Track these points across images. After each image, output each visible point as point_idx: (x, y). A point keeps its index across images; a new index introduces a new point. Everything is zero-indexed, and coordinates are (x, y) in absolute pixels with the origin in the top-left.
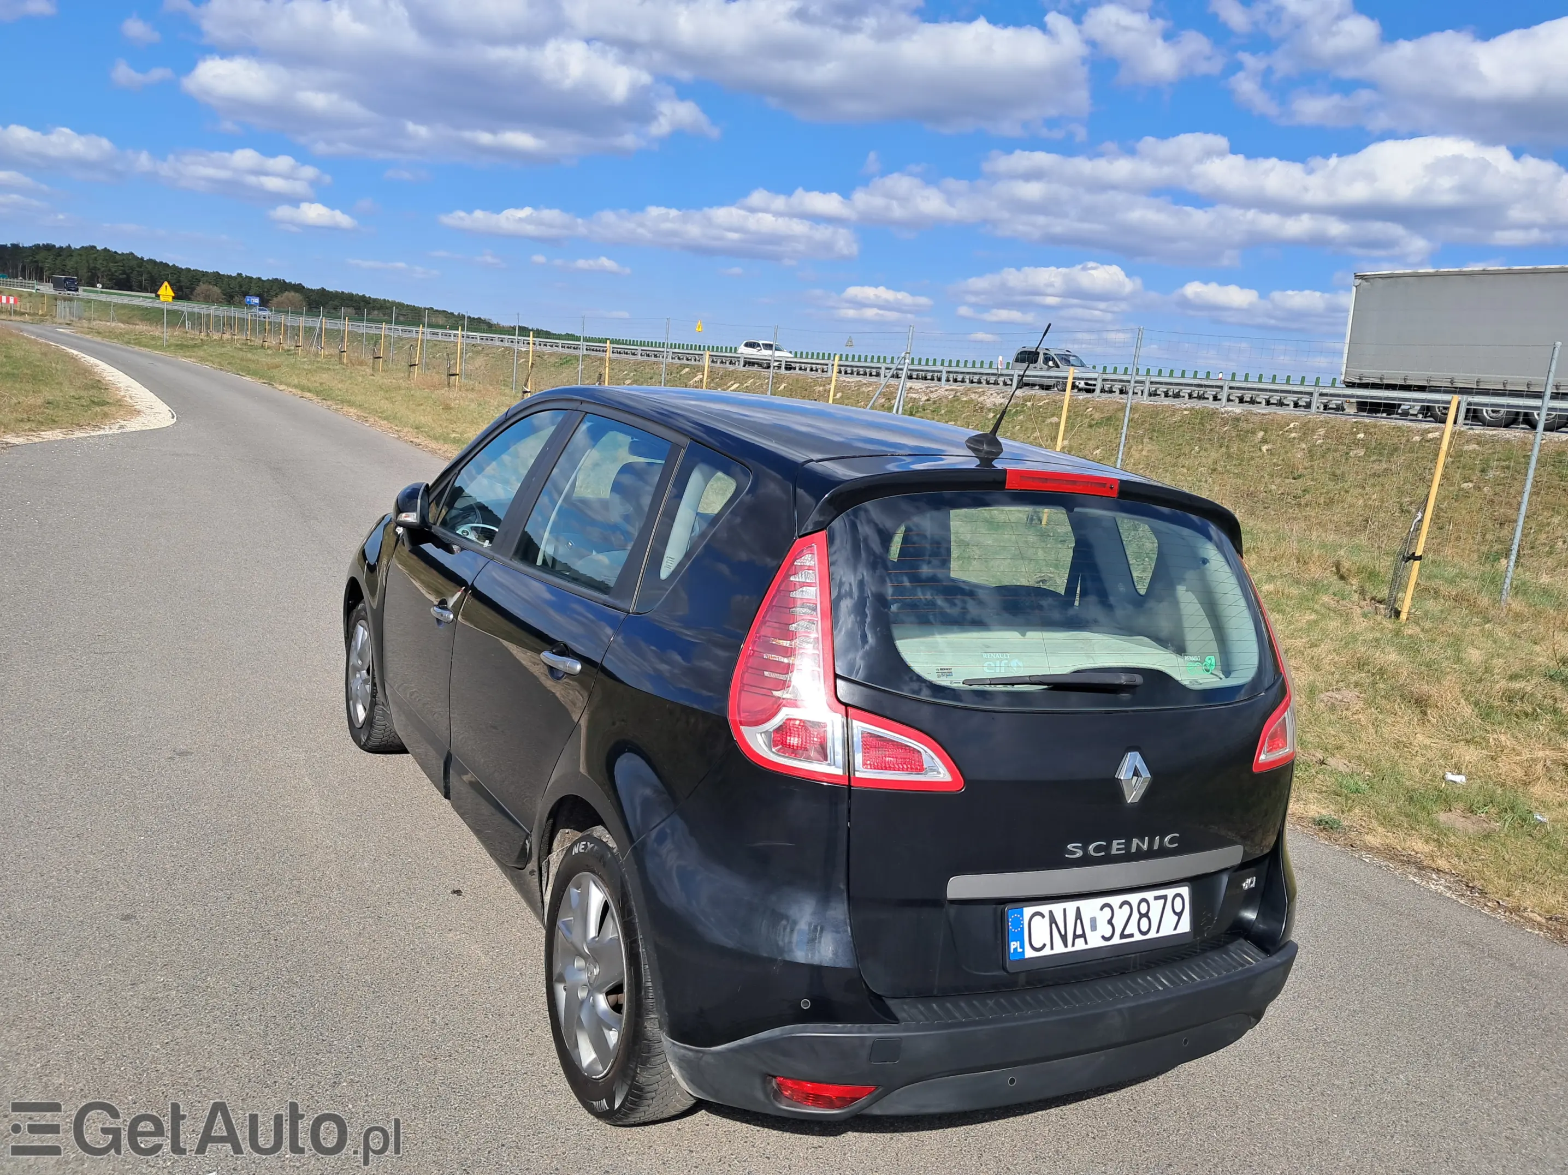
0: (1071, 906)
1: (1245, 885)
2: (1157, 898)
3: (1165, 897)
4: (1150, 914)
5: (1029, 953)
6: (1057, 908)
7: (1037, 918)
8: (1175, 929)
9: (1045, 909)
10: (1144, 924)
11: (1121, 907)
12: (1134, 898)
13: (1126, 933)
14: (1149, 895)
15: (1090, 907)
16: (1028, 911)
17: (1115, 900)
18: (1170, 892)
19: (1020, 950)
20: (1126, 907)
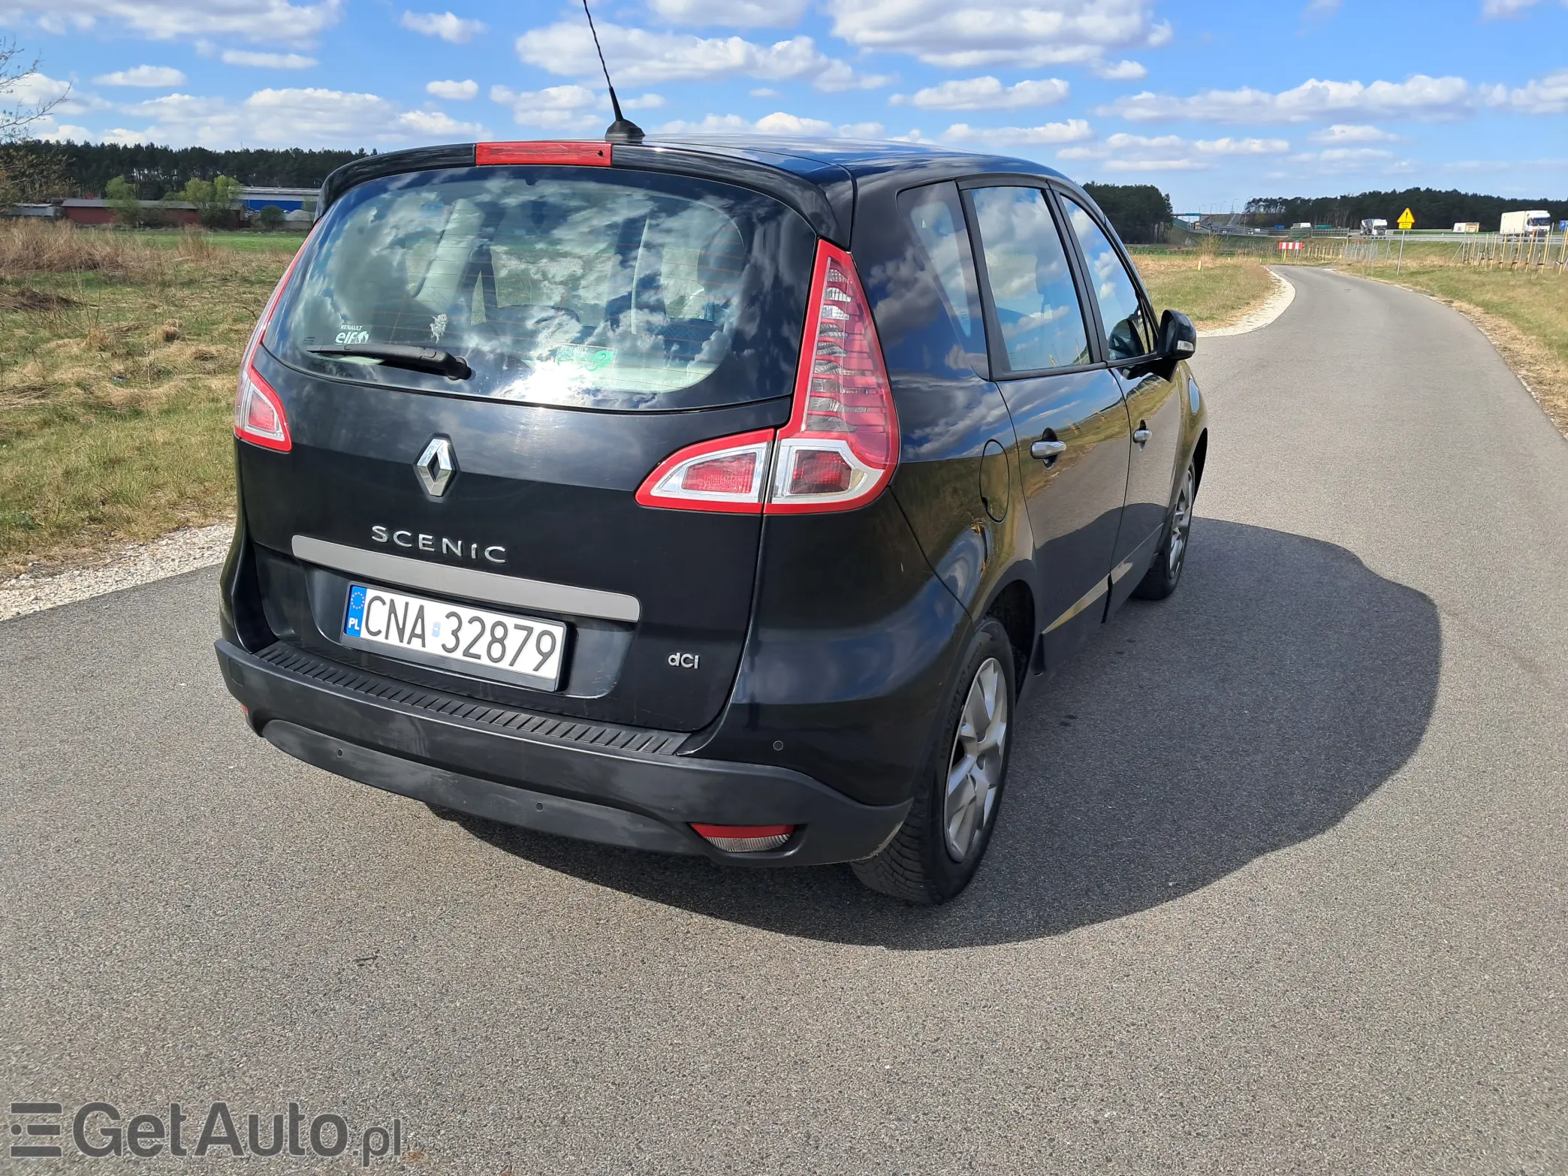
0: (415, 602)
1: (676, 659)
2: (517, 627)
3: (530, 630)
4: (506, 642)
5: (364, 634)
6: (400, 600)
7: (377, 603)
8: (536, 669)
9: (388, 596)
10: (496, 651)
11: (470, 622)
12: (490, 618)
13: (472, 651)
14: (510, 621)
15: (436, 610)
16: (371, 593)
17: (466, 613)
18: (538, 626)
19: (357, 628)
20: (477, 625)
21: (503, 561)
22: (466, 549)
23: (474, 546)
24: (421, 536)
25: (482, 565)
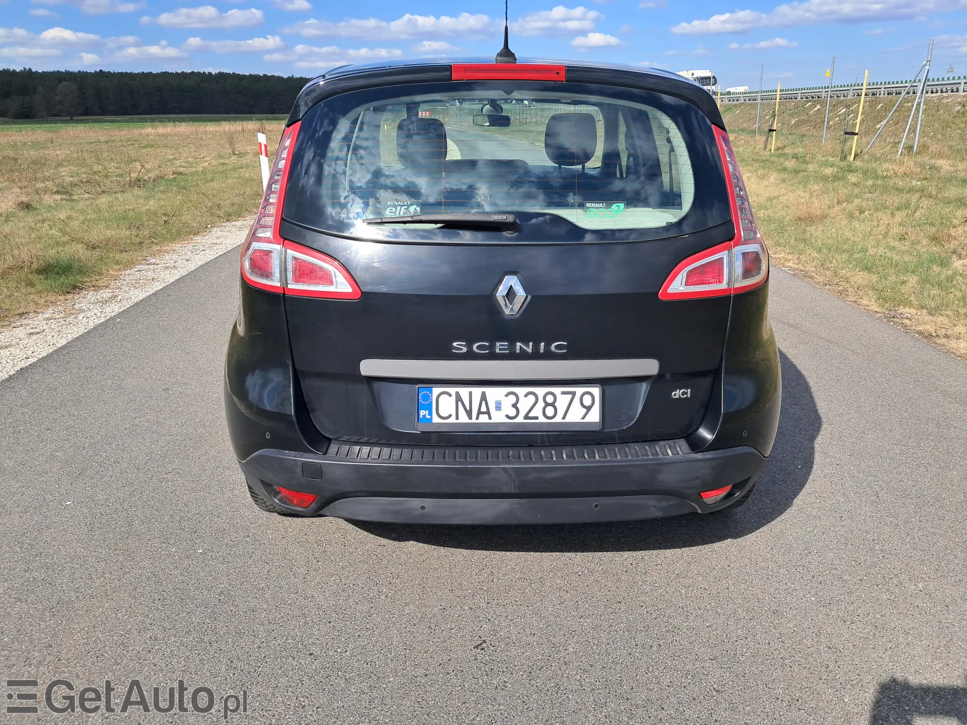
0: (477, 391)
1: (677, 394)
2: (563, 393)
3: (574, 393)
4: (556, 404)
5: (436, 419)
6: (464, 391)
7: (445, 395)
8: (583, 418)
9: (452, 390)
10: (550, 411)
12: (541, 391)
13: (530, 415)
14: (557, 390)
15: (494, 394)
16: (436, 391)
17: (521, 391)
18: (579, 390)
19: (428, 417)
20: (532, 399)
21: (565, 351)
22: (536, 347)
23: (543, 344)
24: (498, 344)
25: (549, 356)
